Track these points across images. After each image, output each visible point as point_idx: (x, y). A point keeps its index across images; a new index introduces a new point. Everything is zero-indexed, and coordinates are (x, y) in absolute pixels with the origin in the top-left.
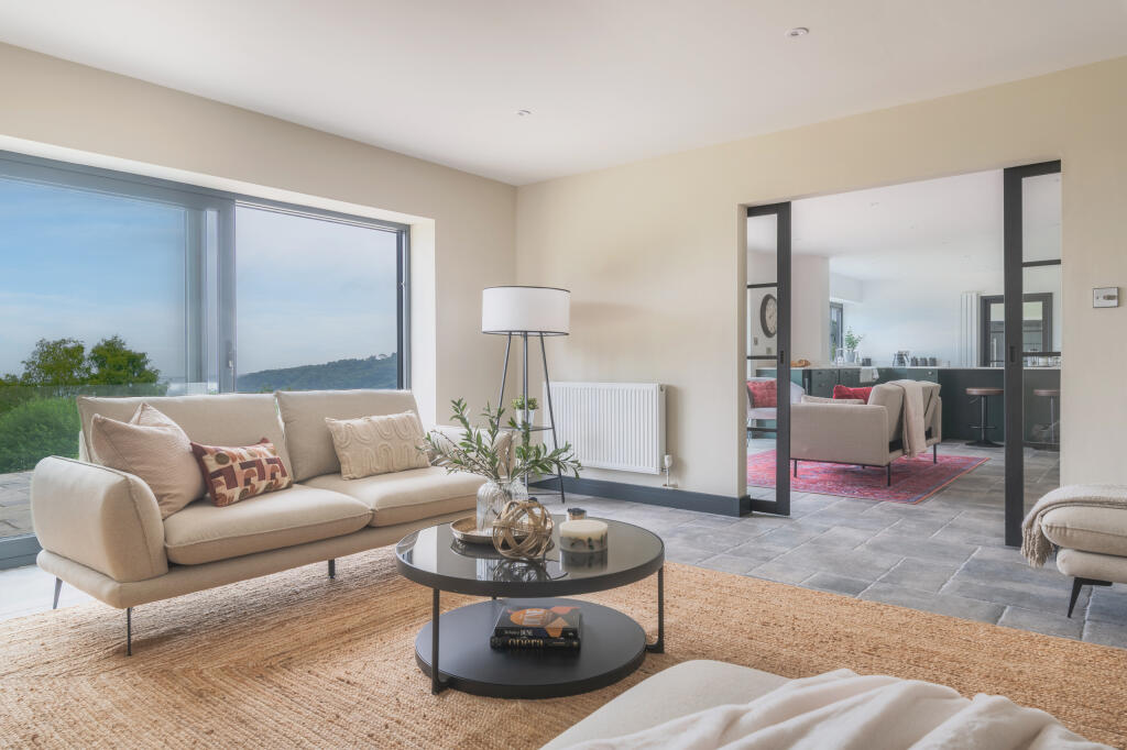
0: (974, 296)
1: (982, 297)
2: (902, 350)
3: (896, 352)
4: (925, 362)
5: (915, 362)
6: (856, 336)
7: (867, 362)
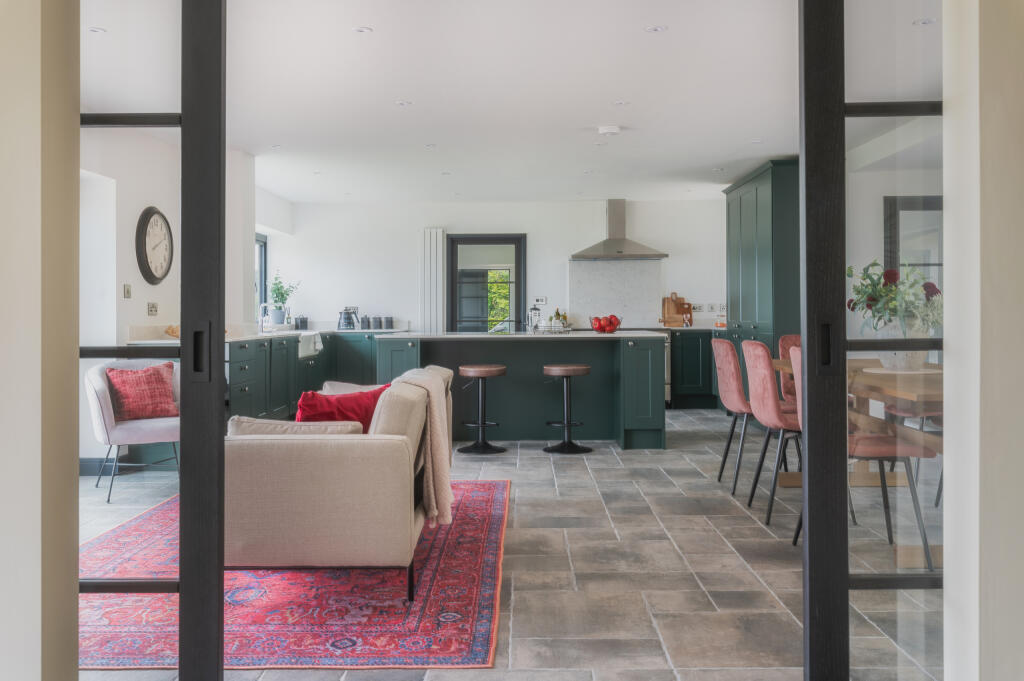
0: (440, 232)
1: (448, 235)
2: (349, 306)
3: (342, 309)
4: (379, 324)
5: (366, 323)
6: (286, 287)
7: (302, 324)
